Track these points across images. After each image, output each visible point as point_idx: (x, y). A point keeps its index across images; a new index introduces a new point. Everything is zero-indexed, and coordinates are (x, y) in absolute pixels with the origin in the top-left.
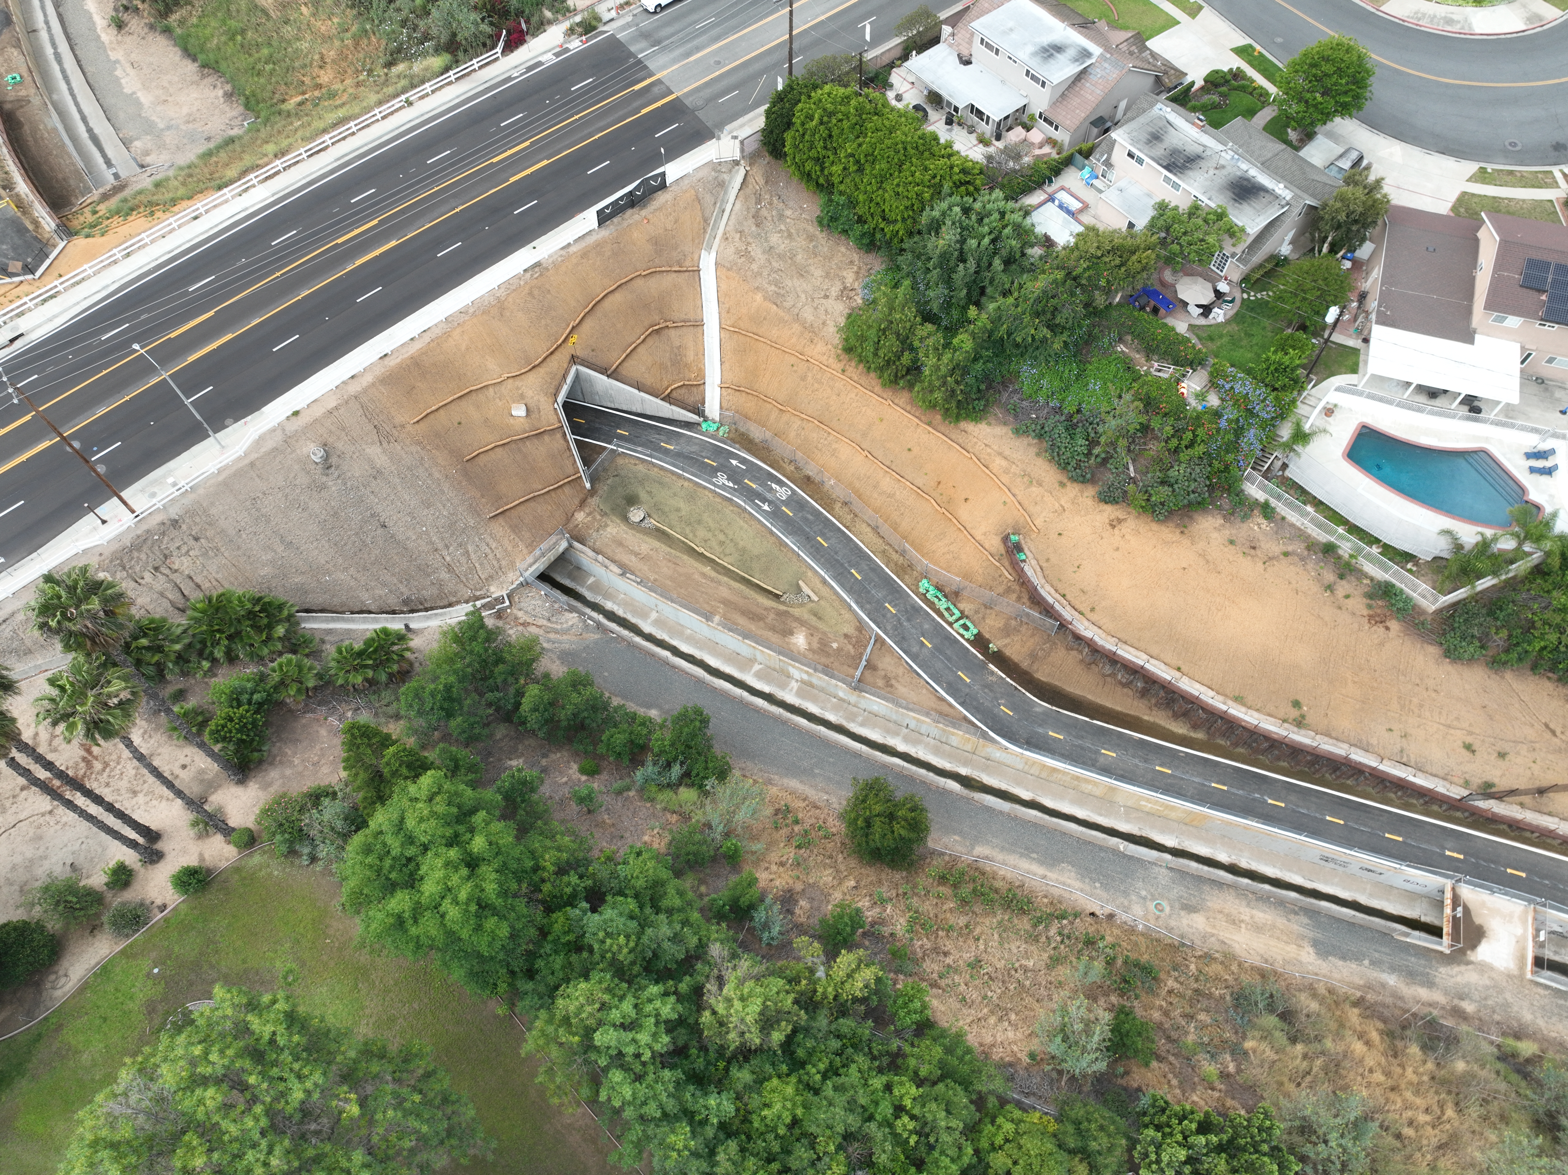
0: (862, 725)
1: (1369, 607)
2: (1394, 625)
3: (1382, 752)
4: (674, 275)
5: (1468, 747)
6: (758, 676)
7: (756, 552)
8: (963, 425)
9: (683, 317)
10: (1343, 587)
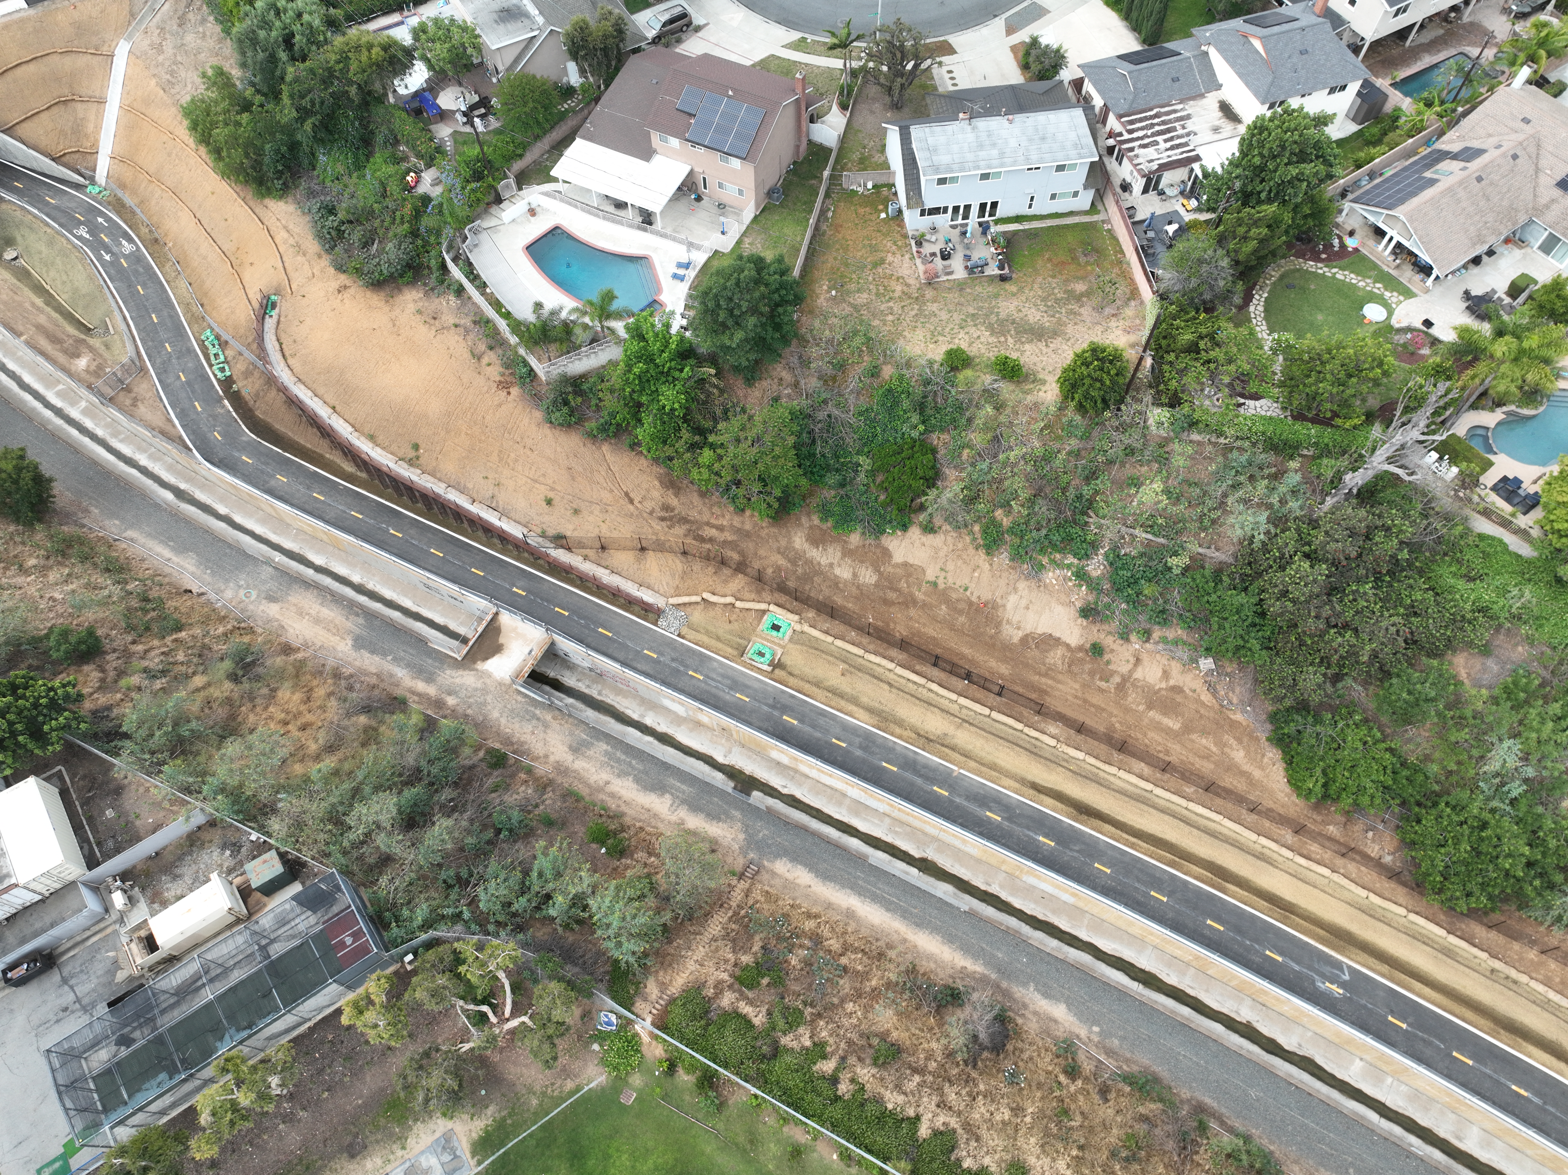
0: (121, 441)
1: (503, 375)
2: (515, 391)
3: (475, 496)
4: (89, 56)
5: (549, 502)
6: (59, 394)
7: (84, 291)
8: (267, 201)
9: (90, 93)
10: (490, 357)
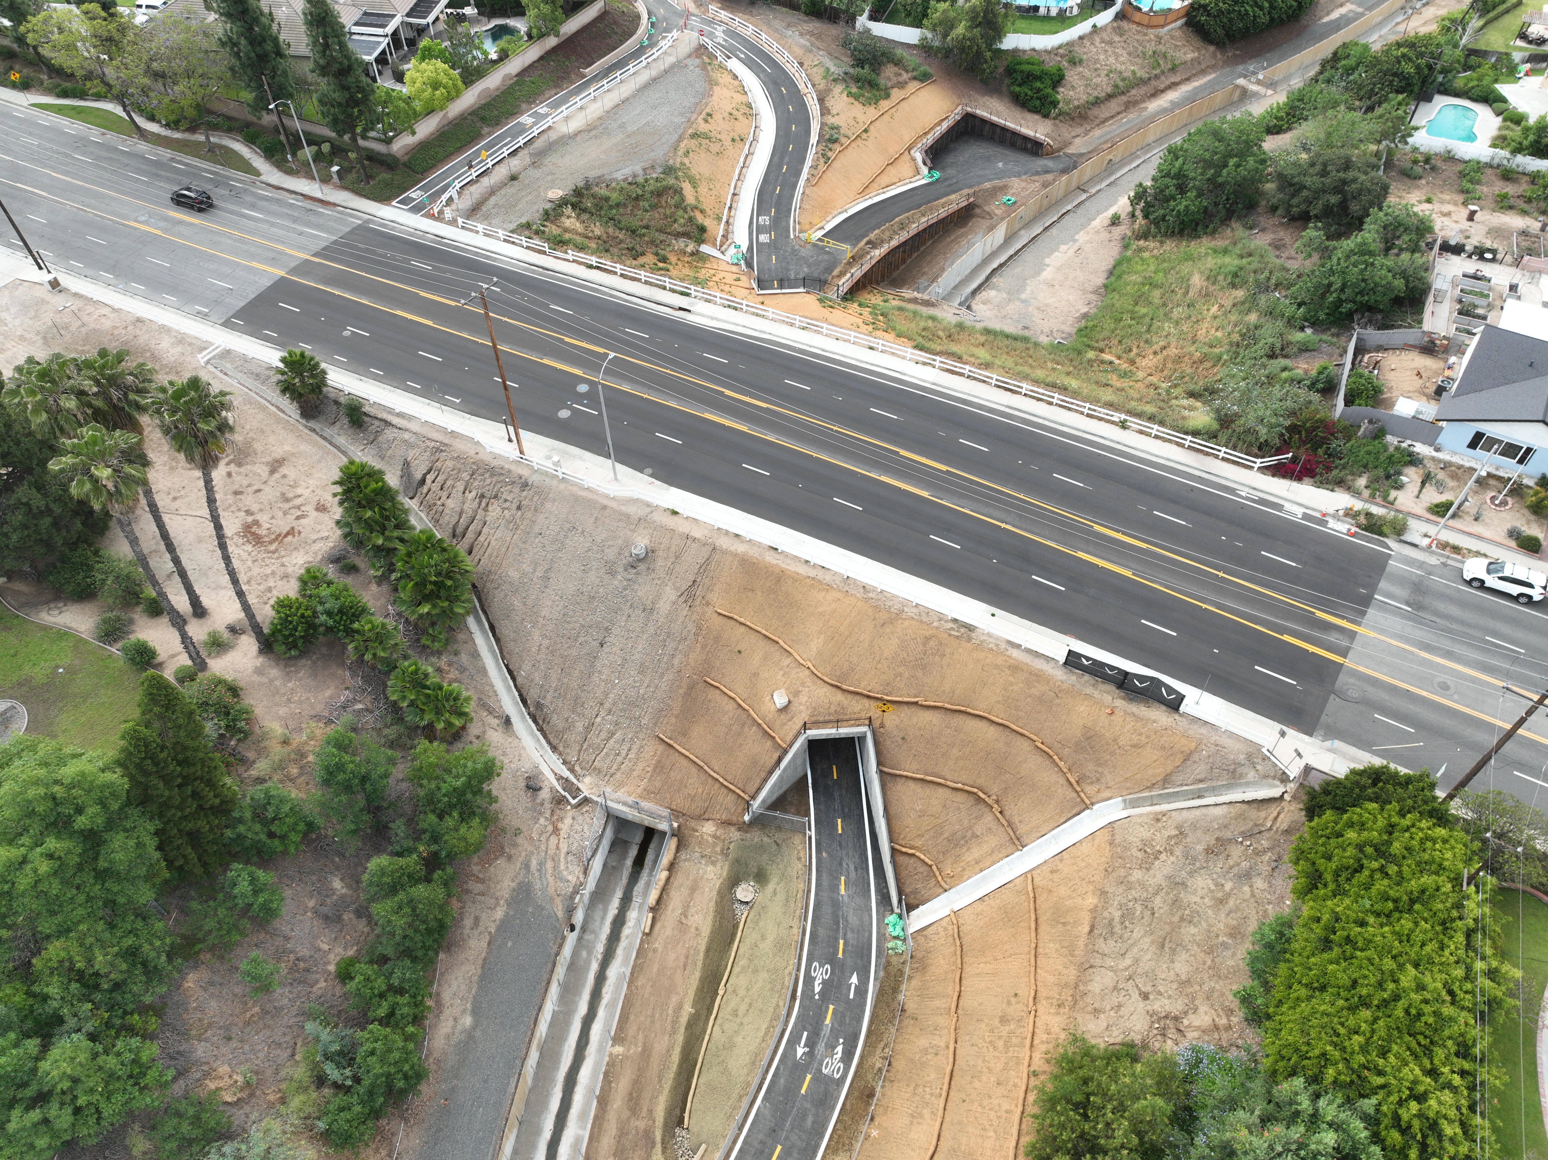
4: (1062, 781)
